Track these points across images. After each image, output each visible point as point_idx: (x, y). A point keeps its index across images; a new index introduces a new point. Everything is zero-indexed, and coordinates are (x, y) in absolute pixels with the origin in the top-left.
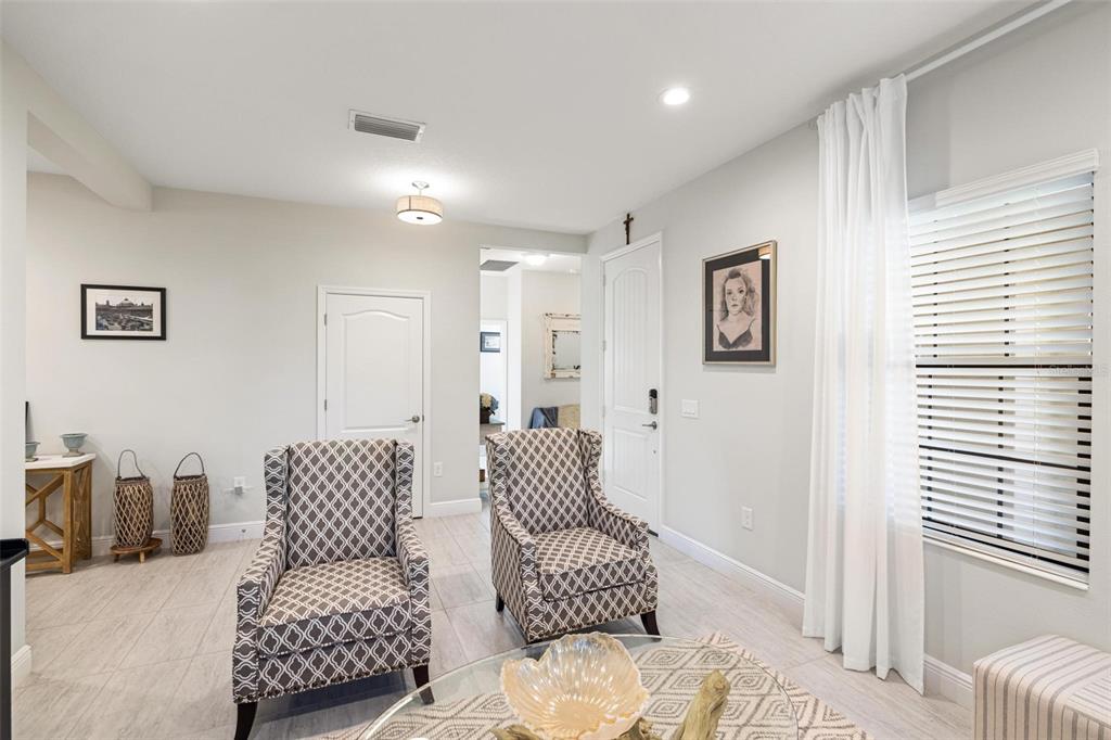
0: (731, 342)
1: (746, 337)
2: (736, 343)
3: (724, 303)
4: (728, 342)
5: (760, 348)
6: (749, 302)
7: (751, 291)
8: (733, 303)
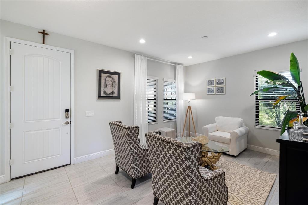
0: (108, 93)
1: (113, 93)
2: (110, 94)
3: (106, 83)
4: (107, 94)
5: (117, 96)
6: (114, 85)
7: (114, 82)
8: (109, 83)
